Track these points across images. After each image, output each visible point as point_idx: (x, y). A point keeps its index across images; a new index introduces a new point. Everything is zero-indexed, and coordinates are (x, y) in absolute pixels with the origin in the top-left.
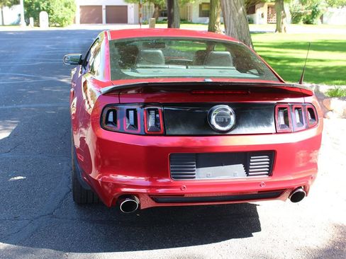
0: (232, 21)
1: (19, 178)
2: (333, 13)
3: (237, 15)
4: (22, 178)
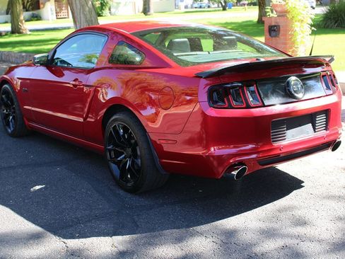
0: (82, 16)
1: (38, 187)
2: (120, 3)
3: (87, 9)
4: (41, 187)
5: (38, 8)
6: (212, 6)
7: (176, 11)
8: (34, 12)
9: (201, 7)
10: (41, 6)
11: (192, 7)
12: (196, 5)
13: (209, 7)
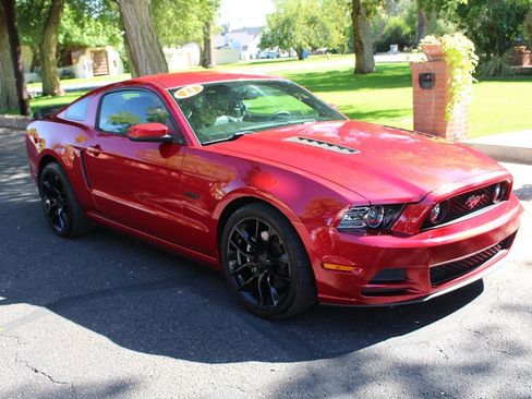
5: (70, 63)
6: (282, 55)
7: (241, 62)
8: (65, 68)
9: (268, 57)
10: (74, 61)
11: (257, 58)
12: (262, 54)
13: (278, 56)
